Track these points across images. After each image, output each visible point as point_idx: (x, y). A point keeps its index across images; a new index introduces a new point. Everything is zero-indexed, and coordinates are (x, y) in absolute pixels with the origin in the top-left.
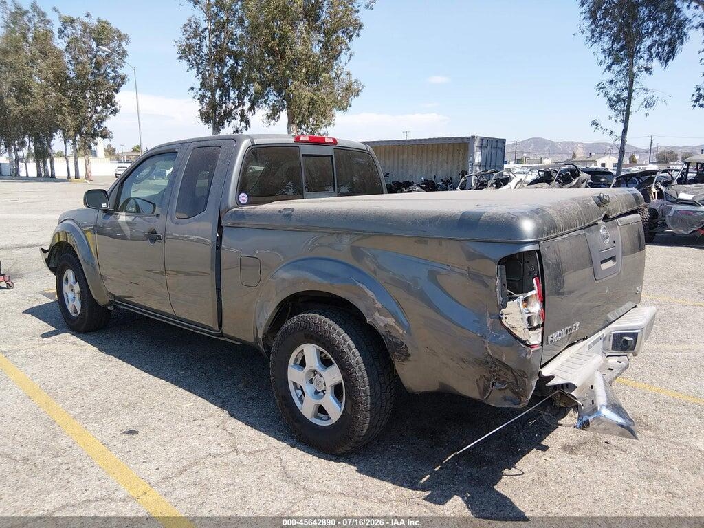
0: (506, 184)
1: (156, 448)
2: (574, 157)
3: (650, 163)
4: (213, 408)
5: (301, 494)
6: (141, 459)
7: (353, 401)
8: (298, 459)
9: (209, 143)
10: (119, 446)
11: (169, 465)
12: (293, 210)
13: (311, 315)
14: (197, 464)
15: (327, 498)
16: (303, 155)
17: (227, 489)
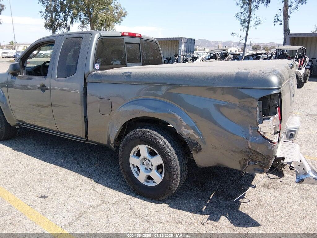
0: (196, 60)
1: (60, 205)
2: (218, 48)
3: (250, 50)
4: (86, 179)
5: (147, 225)
6: (53, 213)
7: (170, 173)
8: (138, 204)
9: (75, 36)
10: (38, 206)
11: (70, 215)
12: (131, 73)
13: (144, 129)
14: (85, 212)
15: (161, 225)
16: (126, 43)
17: (106, 226)
